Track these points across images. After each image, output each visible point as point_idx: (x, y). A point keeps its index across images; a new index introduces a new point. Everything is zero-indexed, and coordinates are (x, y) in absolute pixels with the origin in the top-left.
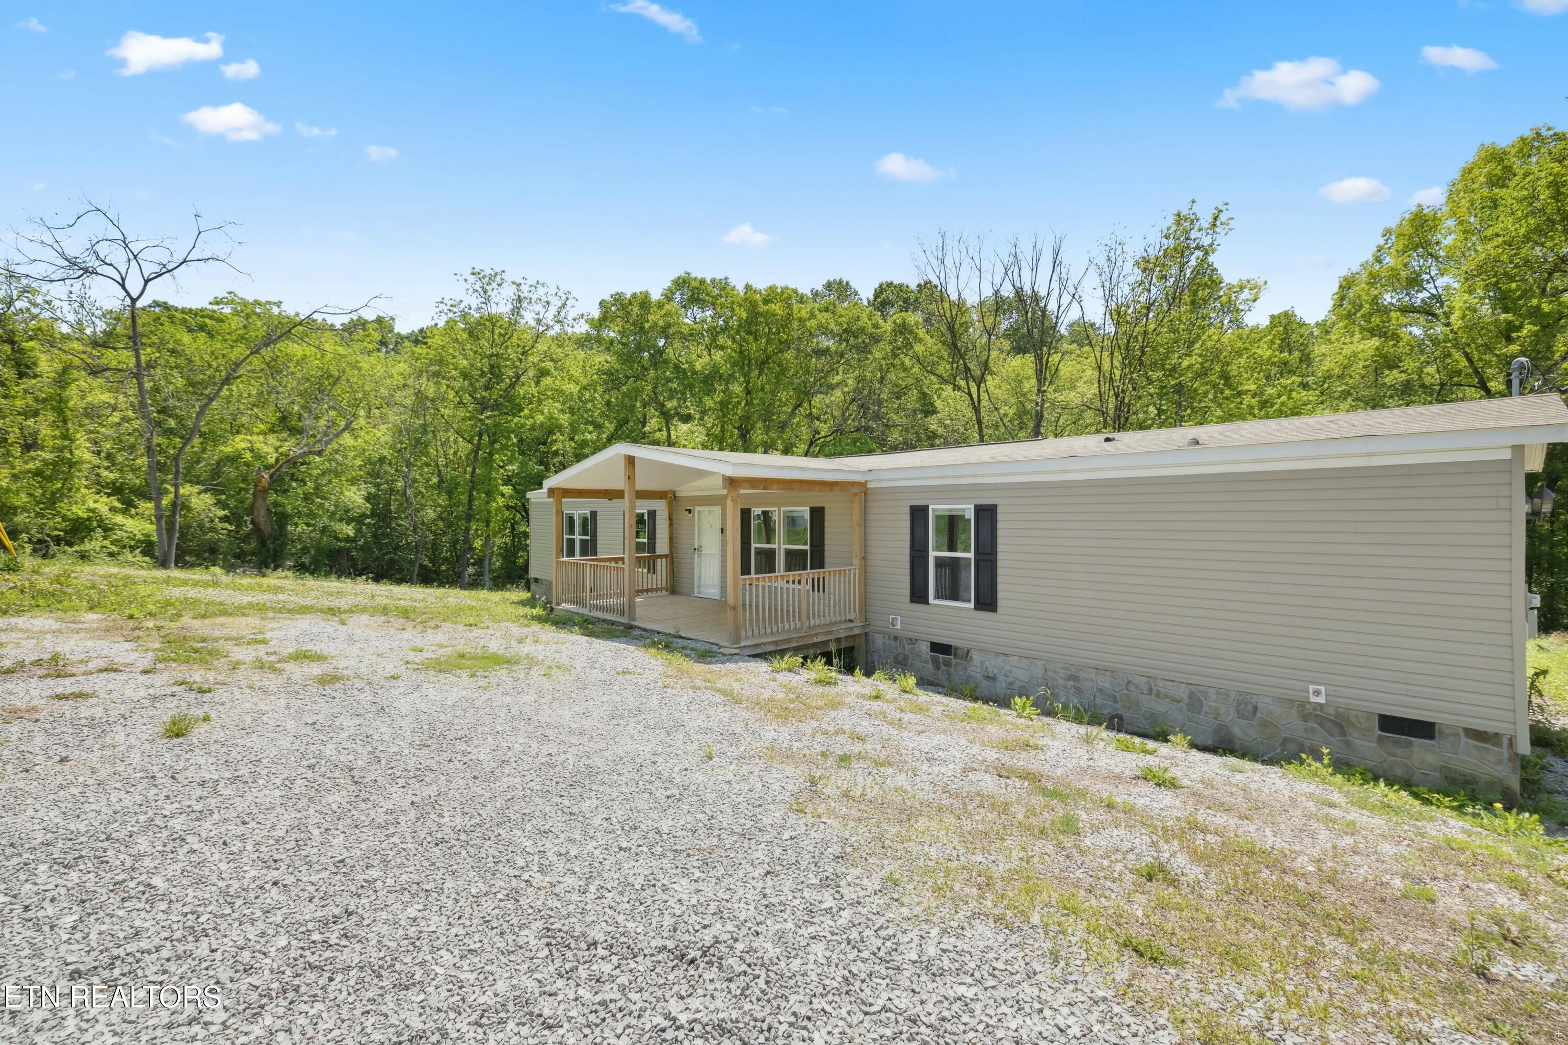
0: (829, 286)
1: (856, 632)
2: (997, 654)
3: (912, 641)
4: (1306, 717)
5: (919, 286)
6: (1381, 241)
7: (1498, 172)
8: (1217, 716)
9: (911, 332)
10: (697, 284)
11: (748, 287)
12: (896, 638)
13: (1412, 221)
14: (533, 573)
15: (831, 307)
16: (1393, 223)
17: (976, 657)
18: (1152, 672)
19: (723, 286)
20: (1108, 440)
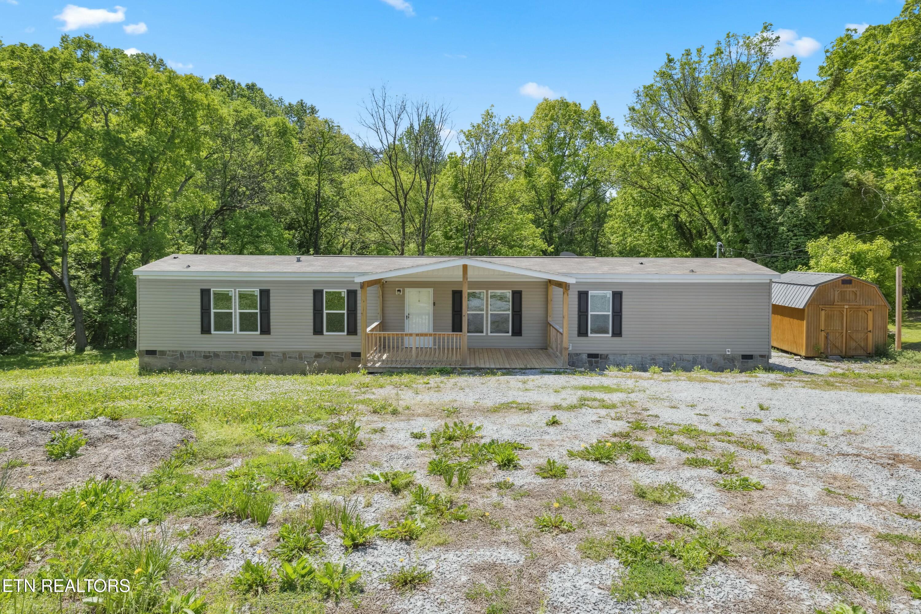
2: (621, 355)
3: (578, 355)
4: (725, 359)
17: (611, 357)
18: (681, 353)
20: (642, 264)
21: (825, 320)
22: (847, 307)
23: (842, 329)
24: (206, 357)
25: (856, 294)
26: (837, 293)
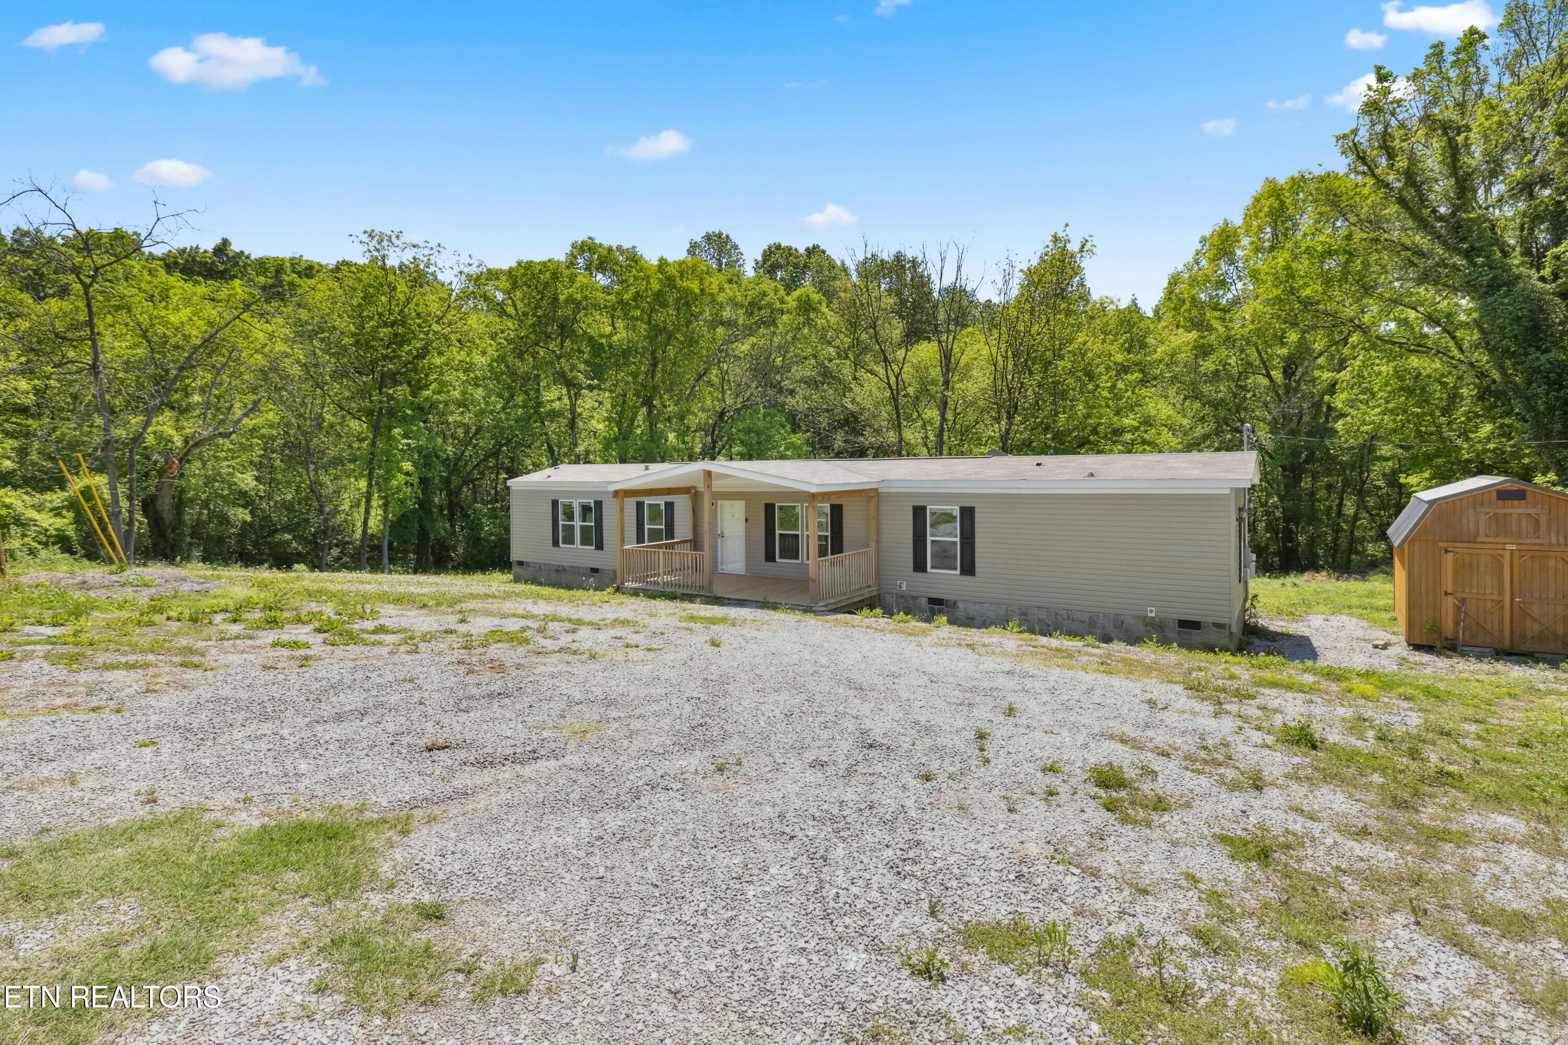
0: (708, 238)
1: (875, 593)
2: (975, 603)
3: (915, 598)
4: (1146, 625)
5: (807, 249)
6: (1199, 247)
7: (1276, 205)
8: (1103, 629)
9: (815, 309)
10: (605, 253)
11: (662, 261)
12: (902, 597)
13: (1220, 235)
14: (515, 556)
15: (735, 279)
16: (1207, 232)
17: (961, 605)
18: (1069, 607)
19: (633, 258)
20: (1038, 465)
21: (1455, 572)
22: (1514, 547)
23: (1501, 591)
24: (557, 571)
25: (1537, 521)
26: (1483, 518)
